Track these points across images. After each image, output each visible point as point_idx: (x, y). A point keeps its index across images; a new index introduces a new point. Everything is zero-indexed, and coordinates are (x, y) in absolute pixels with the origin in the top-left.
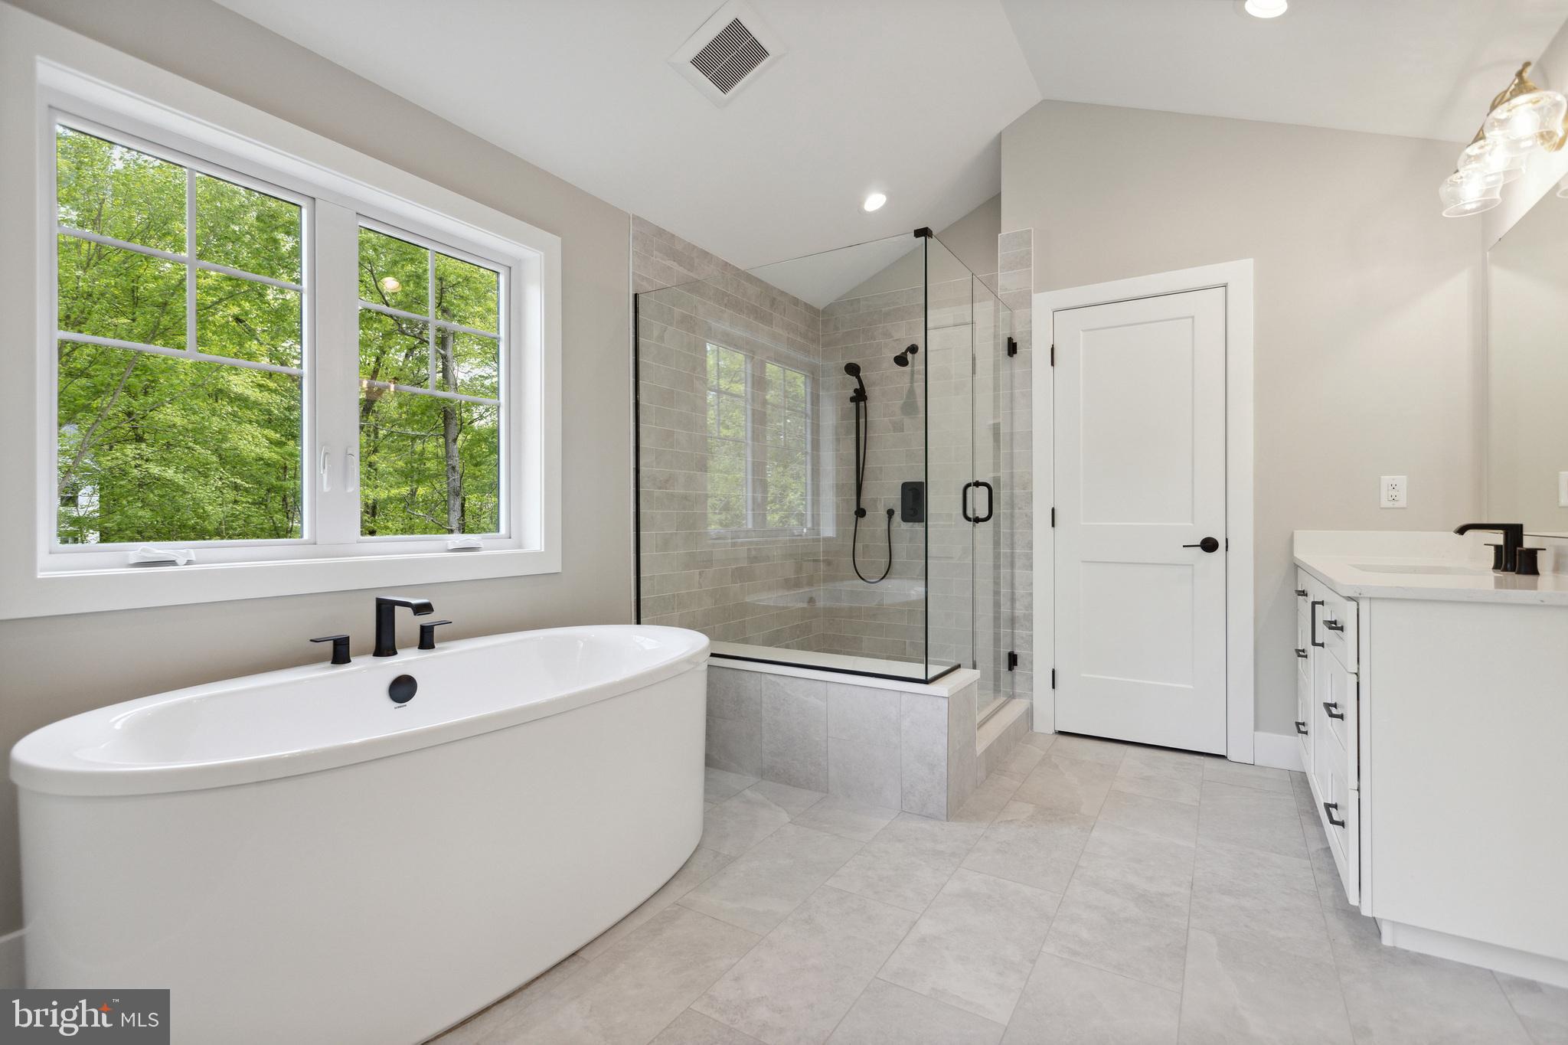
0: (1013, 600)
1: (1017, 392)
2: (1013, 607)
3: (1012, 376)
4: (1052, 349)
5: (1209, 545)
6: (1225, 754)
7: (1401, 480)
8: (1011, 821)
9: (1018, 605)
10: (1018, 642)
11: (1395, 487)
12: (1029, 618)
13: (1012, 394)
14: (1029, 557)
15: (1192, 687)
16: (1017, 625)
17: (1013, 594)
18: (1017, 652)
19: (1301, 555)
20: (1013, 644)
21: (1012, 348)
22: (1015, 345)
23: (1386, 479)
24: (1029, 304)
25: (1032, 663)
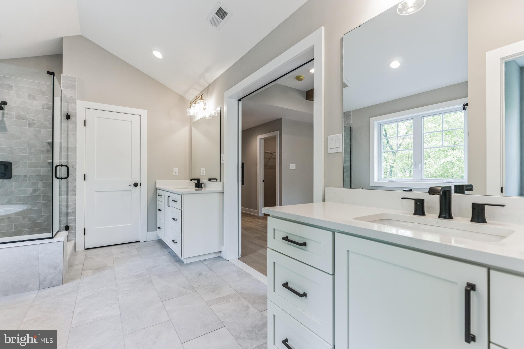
0: (67, 207)
1: (70, 133)
2: (67, 209)
3: (68, 127)
4: (85, 121)
5: (136, 185)
6: (139, 241)
7: (177, 169)
8: (87, 276)
9: (69, 208)
10: (69, 221)
11: (176, 170)
12: (75, 212)
13: (68, 133)
14: (75, 191)
15: (130, 225)
16: (69, 216)
17: (67, 205)
18: (69, 225)
19: (158, 186)
20: (67, 222)
21: (68, 117)
22: (69, 116)
23: (174, 169)
24: (75, 103)
25: (75, 228)
